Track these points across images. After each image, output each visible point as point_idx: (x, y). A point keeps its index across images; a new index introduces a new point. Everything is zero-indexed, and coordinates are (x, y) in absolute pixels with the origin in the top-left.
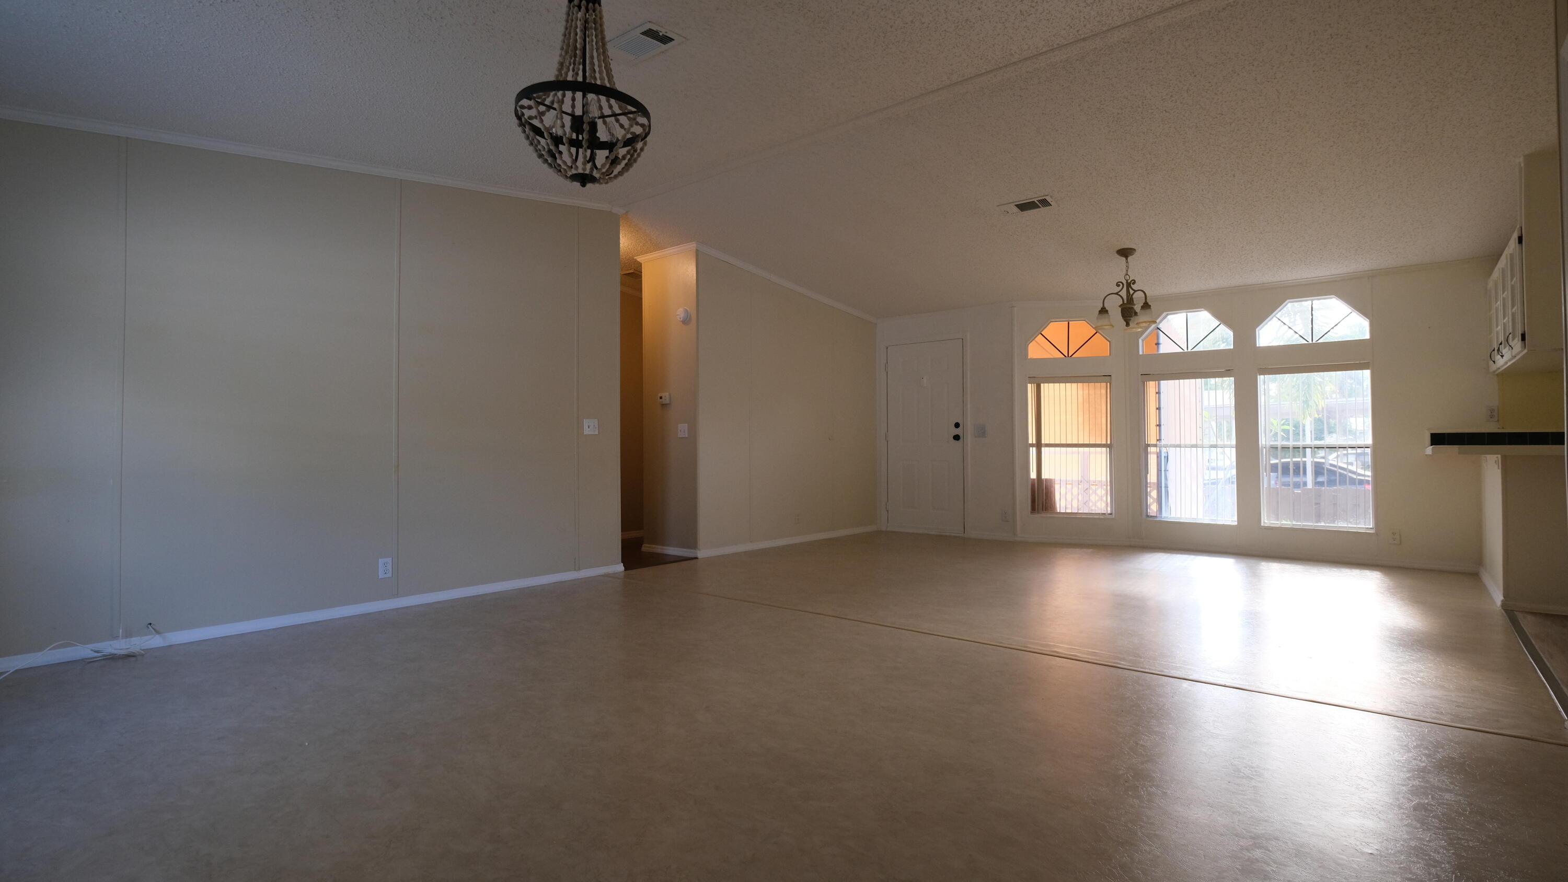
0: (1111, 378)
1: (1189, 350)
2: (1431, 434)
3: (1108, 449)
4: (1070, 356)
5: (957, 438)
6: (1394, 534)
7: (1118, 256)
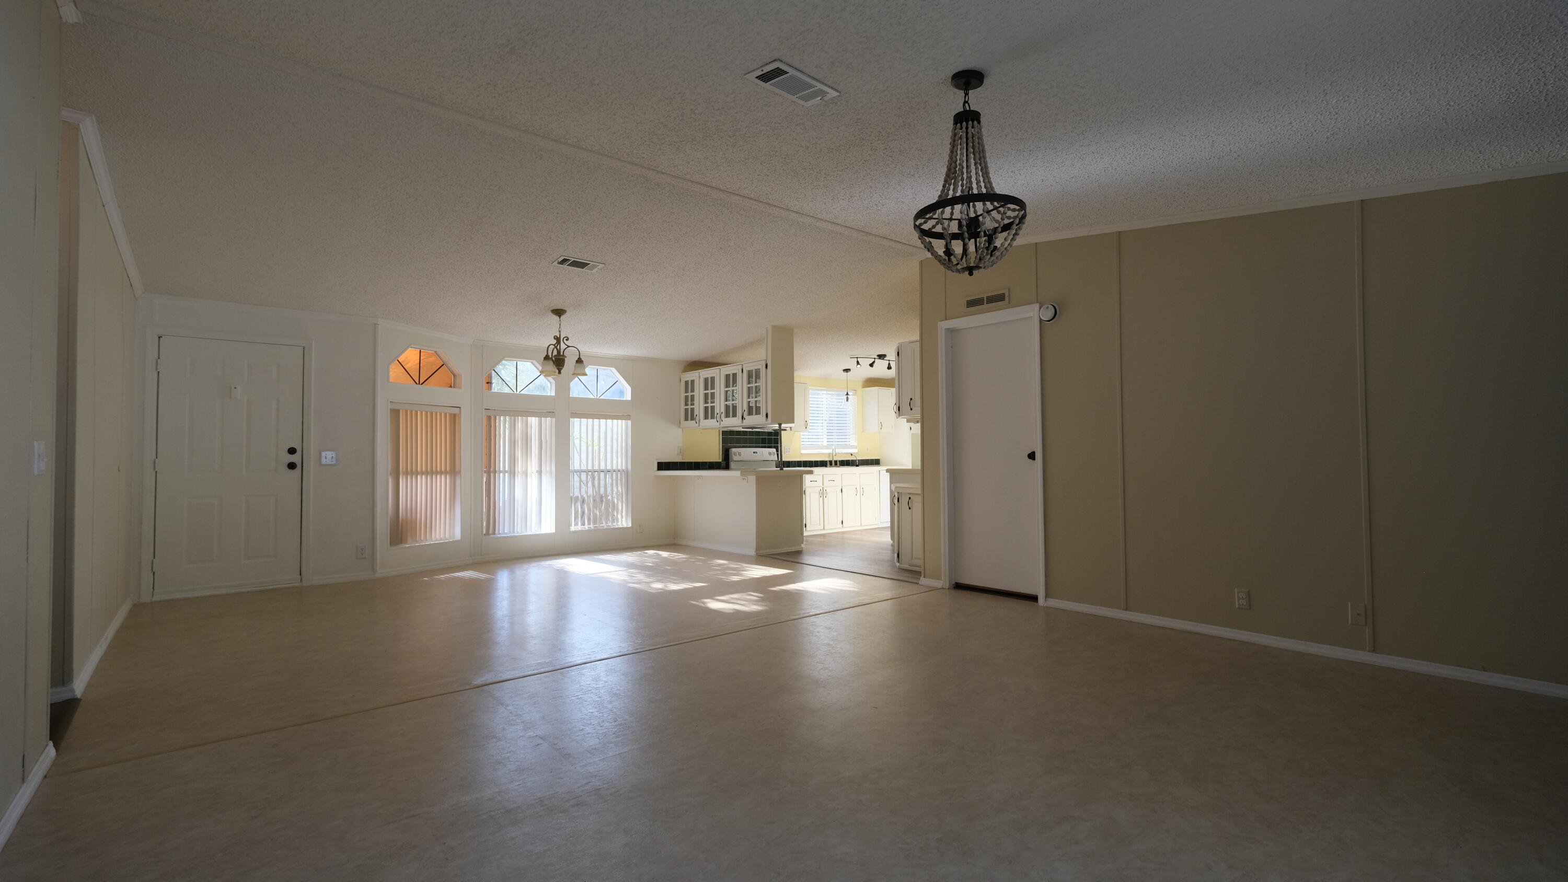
0: (460, 410)
1: (518, 392)
2: (658, 463)
3: (448, 476)
4: (421, 383)
5: (292, 466)
6: (640, 526)
7: (552, 315)
